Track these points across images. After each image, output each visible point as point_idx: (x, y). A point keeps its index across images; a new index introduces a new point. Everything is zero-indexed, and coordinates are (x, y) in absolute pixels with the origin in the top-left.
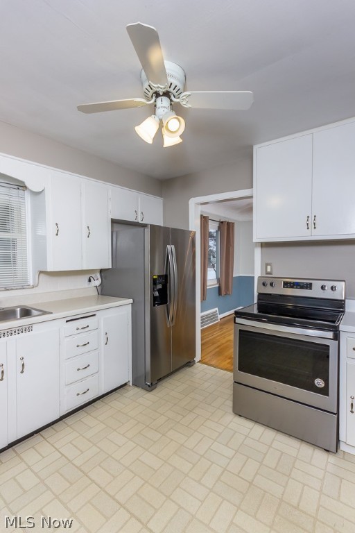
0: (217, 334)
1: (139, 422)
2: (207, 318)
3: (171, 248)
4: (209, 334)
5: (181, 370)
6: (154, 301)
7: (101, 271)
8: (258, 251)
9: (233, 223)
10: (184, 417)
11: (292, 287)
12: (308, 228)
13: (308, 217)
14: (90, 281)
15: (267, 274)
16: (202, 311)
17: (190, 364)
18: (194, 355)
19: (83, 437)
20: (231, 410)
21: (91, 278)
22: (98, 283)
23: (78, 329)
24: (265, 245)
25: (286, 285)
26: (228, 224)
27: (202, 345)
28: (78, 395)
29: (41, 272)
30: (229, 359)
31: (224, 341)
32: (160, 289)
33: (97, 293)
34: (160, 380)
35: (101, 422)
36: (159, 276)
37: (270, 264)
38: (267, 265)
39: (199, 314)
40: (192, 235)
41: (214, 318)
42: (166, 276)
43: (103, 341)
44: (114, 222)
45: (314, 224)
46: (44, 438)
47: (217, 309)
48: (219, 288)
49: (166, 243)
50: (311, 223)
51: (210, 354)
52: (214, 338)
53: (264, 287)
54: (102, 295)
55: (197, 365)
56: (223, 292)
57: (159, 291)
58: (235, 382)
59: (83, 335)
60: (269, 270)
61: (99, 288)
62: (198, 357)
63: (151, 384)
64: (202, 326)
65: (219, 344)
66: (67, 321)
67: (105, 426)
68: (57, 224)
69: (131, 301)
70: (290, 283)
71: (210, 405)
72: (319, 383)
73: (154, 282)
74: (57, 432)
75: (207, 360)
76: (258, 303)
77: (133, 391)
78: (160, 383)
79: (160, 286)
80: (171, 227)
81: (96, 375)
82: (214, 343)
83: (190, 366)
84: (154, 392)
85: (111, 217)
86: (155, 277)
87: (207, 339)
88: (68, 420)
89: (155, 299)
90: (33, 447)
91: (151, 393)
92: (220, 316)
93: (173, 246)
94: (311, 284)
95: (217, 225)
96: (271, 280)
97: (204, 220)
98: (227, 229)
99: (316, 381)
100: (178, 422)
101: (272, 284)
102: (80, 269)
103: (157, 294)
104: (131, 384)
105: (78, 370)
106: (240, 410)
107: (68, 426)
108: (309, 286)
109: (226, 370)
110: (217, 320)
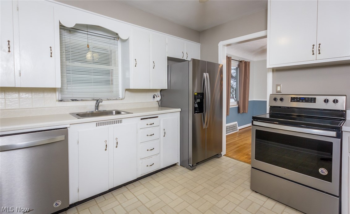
0: (237, 139)
1: (185, 188)
2: (230, 128)
3: (206, 75)
4: (231, 139)
5: (212, 160)
6: (195, 110)
7: (161, 91)
8: (270, 75)
9: (249, 62)
10: (215, 188)
11: (298, 101)
12: (313, 54)
13: (314, 45)
14: (154, 97)
15: (277, 92)
16: (227, 123)
17: (218, 156)
18: (221, 150)
19: (151, 191)
20: (249, 188)
21: (155, 96)
22: (159, 99)
23: (147, 125)
24: (276, 70)
25: (293, 99)
26: (246, 62)
27: (227, 145)
28: (147, 166)
29: (127, 90)
30: (247, 155)
31: (242, 144)
32: (198, 102)
33: (158, 106)
34: (198, 164)
35: (161, 184)
36: (198, 94)
37: (279, 85)
38: (277, 85)
39: (225, 125)
40: (220, 67)
41: (234, 129)
42: (203, 93)
43: (162, 134)
44: (170, 59)
45: (319, 50)
46: (128, 189)
47: (236, 122)
48: (239, 108)
49: (203, 71)
50: (317, 49)
51: (233, 151)
52: (236, 141)
53: (275, 102)
54: (161, 106)
55: (223, 157)
56: (241, 111)
57: (198, 103)
58: (252, 167)
59: (150, 129)
60: (279, 89)
61: (160, 103)
62: (224, 152)
63: (193, 165)
64: (226, 133)
65: (239, 145)
66: (141, 119)
67: (163, 187)
68: (135, 59)
69: (180, 110)
70: (297, 98)
71: (233, 183)
72: (323, 171)
73: (195, 98)
74: (135, 187)
75: (230, 155)
76: (270, 113)
77: (180, 169)
78: (198, 166)
79: (198, 100)
80: (206, 61)
81: (158, 155)
82: (235, 145)
83: (219, 158)
84: (194, 171)
85: (167, 56)
86: (195, 94)
87: (230, 142)
88: (142, 181)
89: (195, 109)
90: (122, 193)
91: (193, 171)
92: (239, 128)
93: (208, 74)
94: (315, 99)
95: (237, 63)
96: (281, 96)
97: (229, 59)
98: (244, 66)
99: (320, 170)
100: (211, 191)
101: (282, 100)
102: (149, 89)
103: (197, 106)
104: (179, 165)
105: (148, 150)
106: (255, 188)
107: (142, 184)
108: (313, 100)
109: (244, 162)
110: (237, 130)
